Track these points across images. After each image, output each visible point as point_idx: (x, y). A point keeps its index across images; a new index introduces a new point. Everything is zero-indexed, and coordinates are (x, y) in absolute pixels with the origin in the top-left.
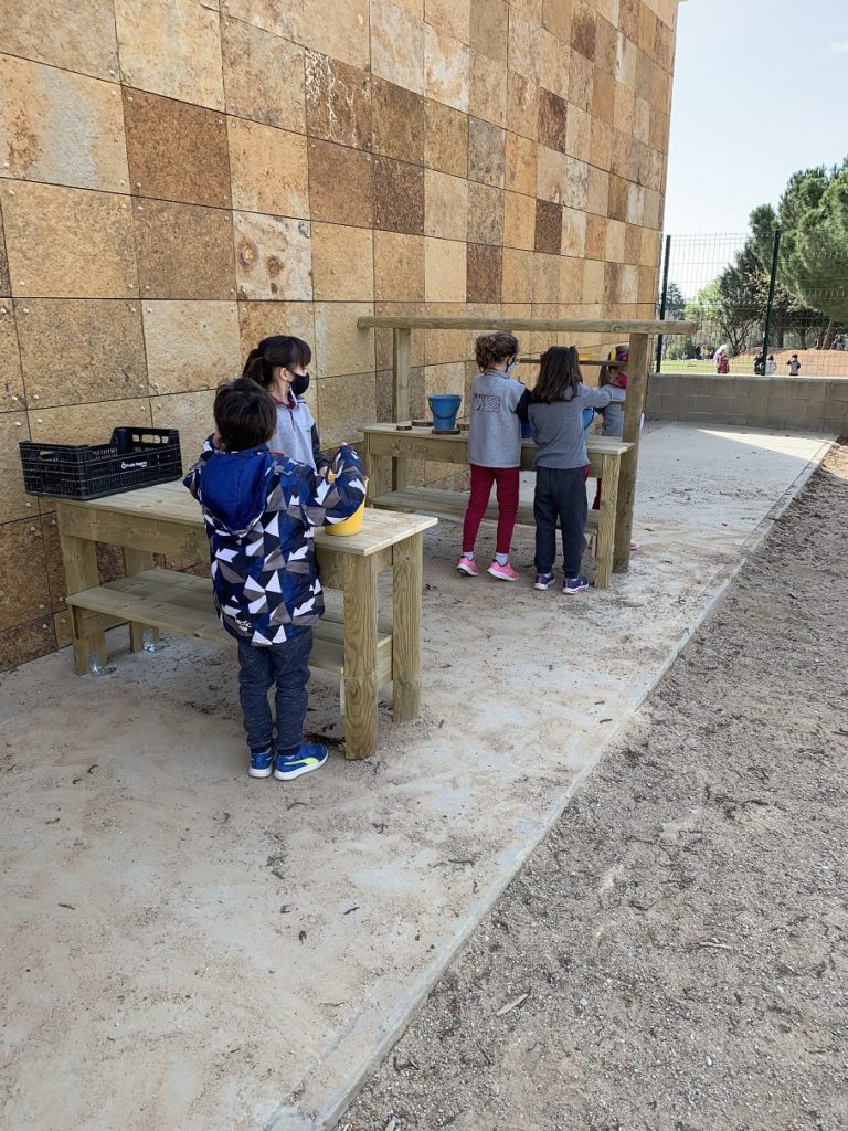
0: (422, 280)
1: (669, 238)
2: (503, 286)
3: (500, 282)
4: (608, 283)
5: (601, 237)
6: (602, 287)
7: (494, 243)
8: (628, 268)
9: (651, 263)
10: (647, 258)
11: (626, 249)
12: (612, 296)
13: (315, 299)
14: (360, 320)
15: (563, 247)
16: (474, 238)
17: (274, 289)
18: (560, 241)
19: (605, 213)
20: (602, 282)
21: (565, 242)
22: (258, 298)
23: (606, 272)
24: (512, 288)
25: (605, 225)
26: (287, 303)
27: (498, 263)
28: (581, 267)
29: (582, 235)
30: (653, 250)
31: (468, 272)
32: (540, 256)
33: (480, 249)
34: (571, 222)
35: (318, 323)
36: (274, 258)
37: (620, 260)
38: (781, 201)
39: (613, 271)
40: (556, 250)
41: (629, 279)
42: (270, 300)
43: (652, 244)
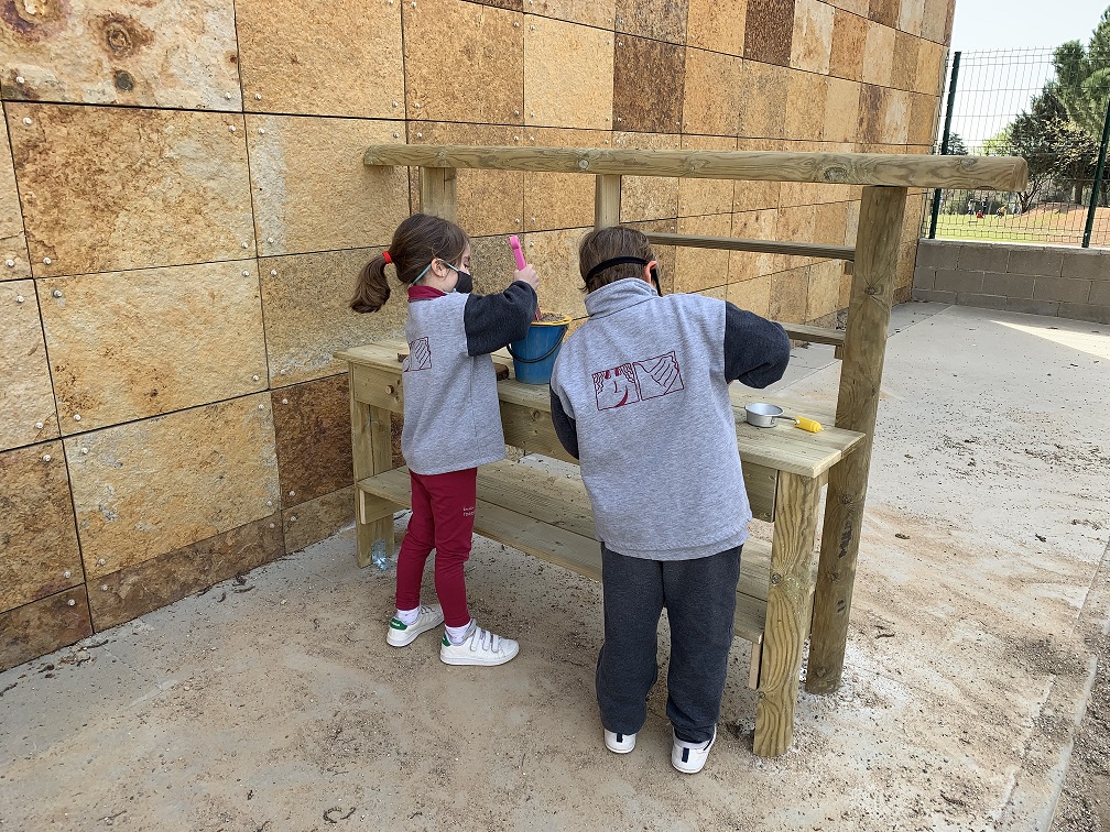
0: (517, 89)
1: (958, 55)
2: (685, 106)
3: (680, 100)
4: (865, 114)
5: (857, 46)
6: (855, 120)
7: (669, 38)
8: (896, 93)
9: (931, 90)
10: (925, 82)
11: (895, 68)
12: (870, 132)
13: (249, 107)
14: (369, 151)
15: (793, 55)
16: (630, 26)
17: (123, 81)
18: (788, 46)
19: (864, 12)
20: (856, 112)
21: (797, 49)
22: (71, 97)
23: (862, 99)
24: (702, 112)
25: (864, 28)
26: (164, 113)
27: (676, 71)
28: (823, 87)
29: (826, 40)
30: (934, 72)
31: (616, 79)
32: (754, 66)
33: (642, 46)
34: (809, 19)
35: (259, 155)
36: (119, 19)
37: (885, 82)
38: (1093, 36)
39: (873, 98)
40: (782, 59)
41: (896, 111)
42: (112, 105)
43: (934, 63)
